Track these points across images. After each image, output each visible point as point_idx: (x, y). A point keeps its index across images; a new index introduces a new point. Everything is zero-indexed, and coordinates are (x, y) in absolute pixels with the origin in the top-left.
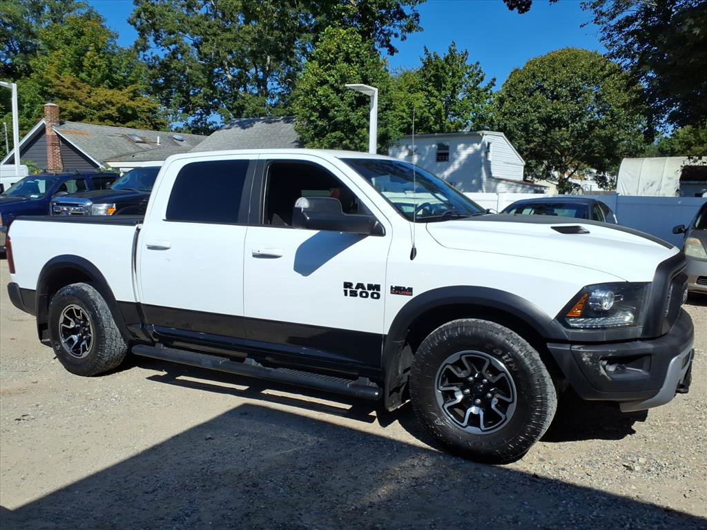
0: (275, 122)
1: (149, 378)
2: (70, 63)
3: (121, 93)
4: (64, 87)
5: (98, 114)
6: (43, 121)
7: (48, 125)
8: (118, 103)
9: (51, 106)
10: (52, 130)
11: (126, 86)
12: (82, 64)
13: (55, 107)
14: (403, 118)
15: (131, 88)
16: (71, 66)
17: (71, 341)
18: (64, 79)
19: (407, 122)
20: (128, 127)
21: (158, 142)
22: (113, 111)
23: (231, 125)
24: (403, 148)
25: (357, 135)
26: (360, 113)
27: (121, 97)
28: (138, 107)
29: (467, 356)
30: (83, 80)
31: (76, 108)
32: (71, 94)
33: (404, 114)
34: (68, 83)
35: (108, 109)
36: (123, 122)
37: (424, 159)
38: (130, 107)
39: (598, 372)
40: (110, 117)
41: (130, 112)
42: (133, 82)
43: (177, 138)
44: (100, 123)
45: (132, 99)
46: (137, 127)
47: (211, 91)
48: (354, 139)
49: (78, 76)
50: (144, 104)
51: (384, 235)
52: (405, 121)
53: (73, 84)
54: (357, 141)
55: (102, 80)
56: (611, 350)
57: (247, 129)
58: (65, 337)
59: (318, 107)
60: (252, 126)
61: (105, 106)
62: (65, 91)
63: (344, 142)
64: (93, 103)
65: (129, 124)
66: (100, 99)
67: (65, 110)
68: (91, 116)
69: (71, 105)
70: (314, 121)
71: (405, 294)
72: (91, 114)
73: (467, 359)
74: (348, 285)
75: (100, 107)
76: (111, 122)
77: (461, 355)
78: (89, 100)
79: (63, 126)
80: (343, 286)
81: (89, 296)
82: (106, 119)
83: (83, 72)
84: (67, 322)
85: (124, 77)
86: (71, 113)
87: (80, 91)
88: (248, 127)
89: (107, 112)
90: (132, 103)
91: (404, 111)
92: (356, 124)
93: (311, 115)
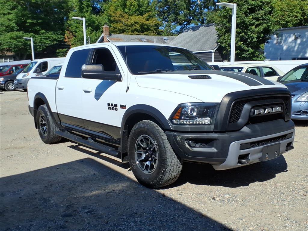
0: (210, 26)
1: (69, 146)
2: (120, 5)
3: (143, 17)
4: (116, 16)
5: (131, 29)
6: (103, 35)
7: (105, 36)
8: (140, 22)
9: (105, 27)
10: (106, 39)
11: (146, 13)
12: (126, 4)
13: (107, 27)
14: (297, 17)
15: (147, 14)
16: (121, 6)
17: (43, 129)
18: (117, 13)
19: (299, 19)
20: (145, 35)
21: (155, 41)
22: (138, 27)
23: (188, 30)
24: (292, 35)
25: (249, 30)
26: (251, 17)
27: (142, 19)
28: (150, 24)
29: (144, 137)
30: (126, 13)
31: (121, 27)
32: (120, 20)
33: (298, 15)
34: (118, 15)
35: (136, 26)
36: (143, 32)
37: (304, 40)
38: (146, 25)
39: (185, 146)
40: (136, 30)
41: (146, 27)
42: (148, 11)
43: (165, 39)
44: (131, 33)
45: (148, 20)
46: (149, 34)
47: (188, 12)
48: (247, 32)
49: (124, 11)
50: (153, 22)
51: (122, 81)
52: (298, 18)
53: (121, 15)
54: (249, 33)
55: (135, 12)
56: (191, 136)
57: (195, 31)
58: (42, 127)
59: (227, 16)
60: (198, 29)
61: (134, 25)
62: (117, 18)
63: (241, 34)
64: (129, 23)
65: (145, 33)
66: (132, 21)
67: (116, 28)
68: (128, 30)
69: (118, 26)
70: (224, 24)
71: (124, 108)
72: (128, 29)
73: (144, 138)
74: (109, 104)
75: (132, 25)
76: (137, 33)
77: (142, 137)
78: (127, 22)
79: (111, 36)
80: (107, 105)
81: (45, 110)
82: (134, 31)
83: (126, 8)
84: (42, 121)
85: (145, 9)
86: (119, 29)
87: (123, 18)
88: (196, 30)
89: (135, 28)
90: (147, 22)
91: (298, 12)
92: (248, 23)
93: (223, 21)
